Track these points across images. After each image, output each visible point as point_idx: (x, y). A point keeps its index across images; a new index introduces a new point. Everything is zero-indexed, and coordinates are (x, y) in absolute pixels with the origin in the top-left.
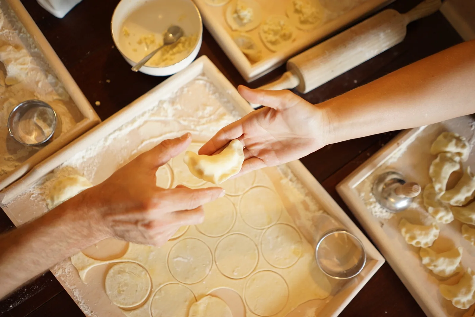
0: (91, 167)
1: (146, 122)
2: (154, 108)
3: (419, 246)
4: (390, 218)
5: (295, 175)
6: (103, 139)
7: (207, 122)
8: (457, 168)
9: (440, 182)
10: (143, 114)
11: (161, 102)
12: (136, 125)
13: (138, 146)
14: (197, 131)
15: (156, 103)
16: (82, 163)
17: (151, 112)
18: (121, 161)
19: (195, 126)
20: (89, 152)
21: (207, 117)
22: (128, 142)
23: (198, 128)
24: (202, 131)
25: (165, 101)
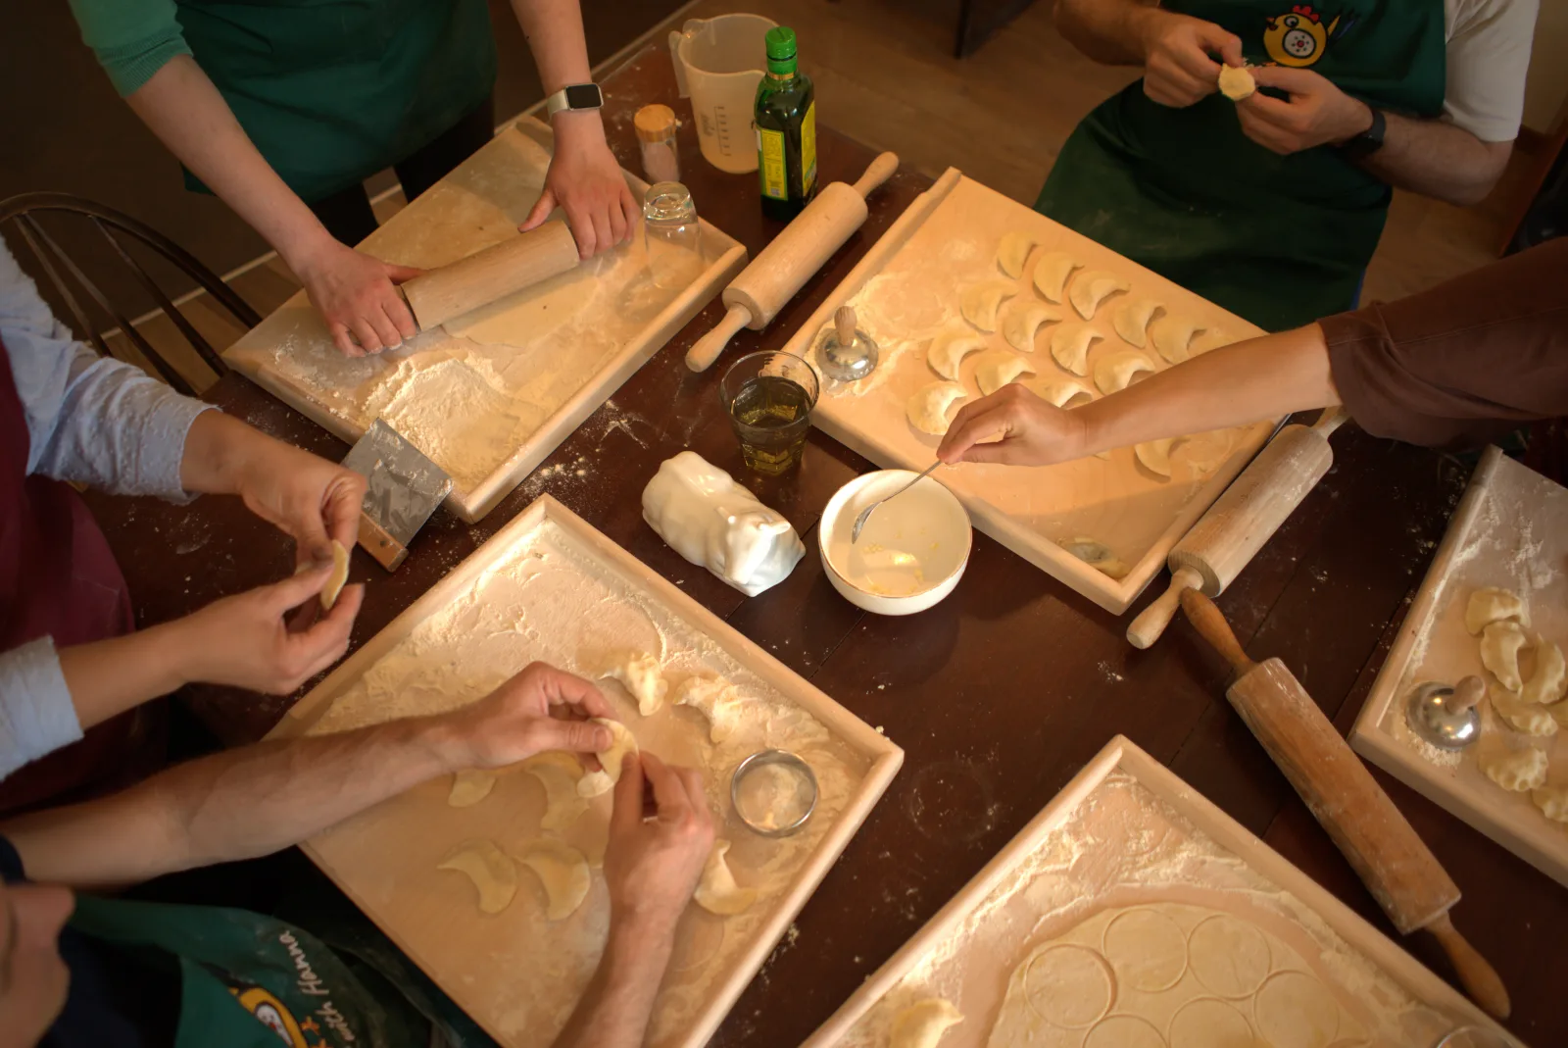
0: (951, 981)
1: (1034, 878)
2: (1043, 849)
3: (1527, 788)
4: (1459, 761)
5: (1346, 940)
6: (963, 923)
7: (1150, 862)
8: (1521, 641)
9: (1509, 673)
10: (1027, 863)
11: (1055, 837)
12: (1018, 886)
13: (1032, 928)
14: (1136, 881)
15: (1045, 839)
16: (932, 976)
17: (1040, 857)
18: (1007, 960)
19: (1131, 872)
20: (942, 951)
21: (1147, 852)
22: (1010, 921)
23: (1137, 876)
24: (1146, 881)
25: (1061, 833)
